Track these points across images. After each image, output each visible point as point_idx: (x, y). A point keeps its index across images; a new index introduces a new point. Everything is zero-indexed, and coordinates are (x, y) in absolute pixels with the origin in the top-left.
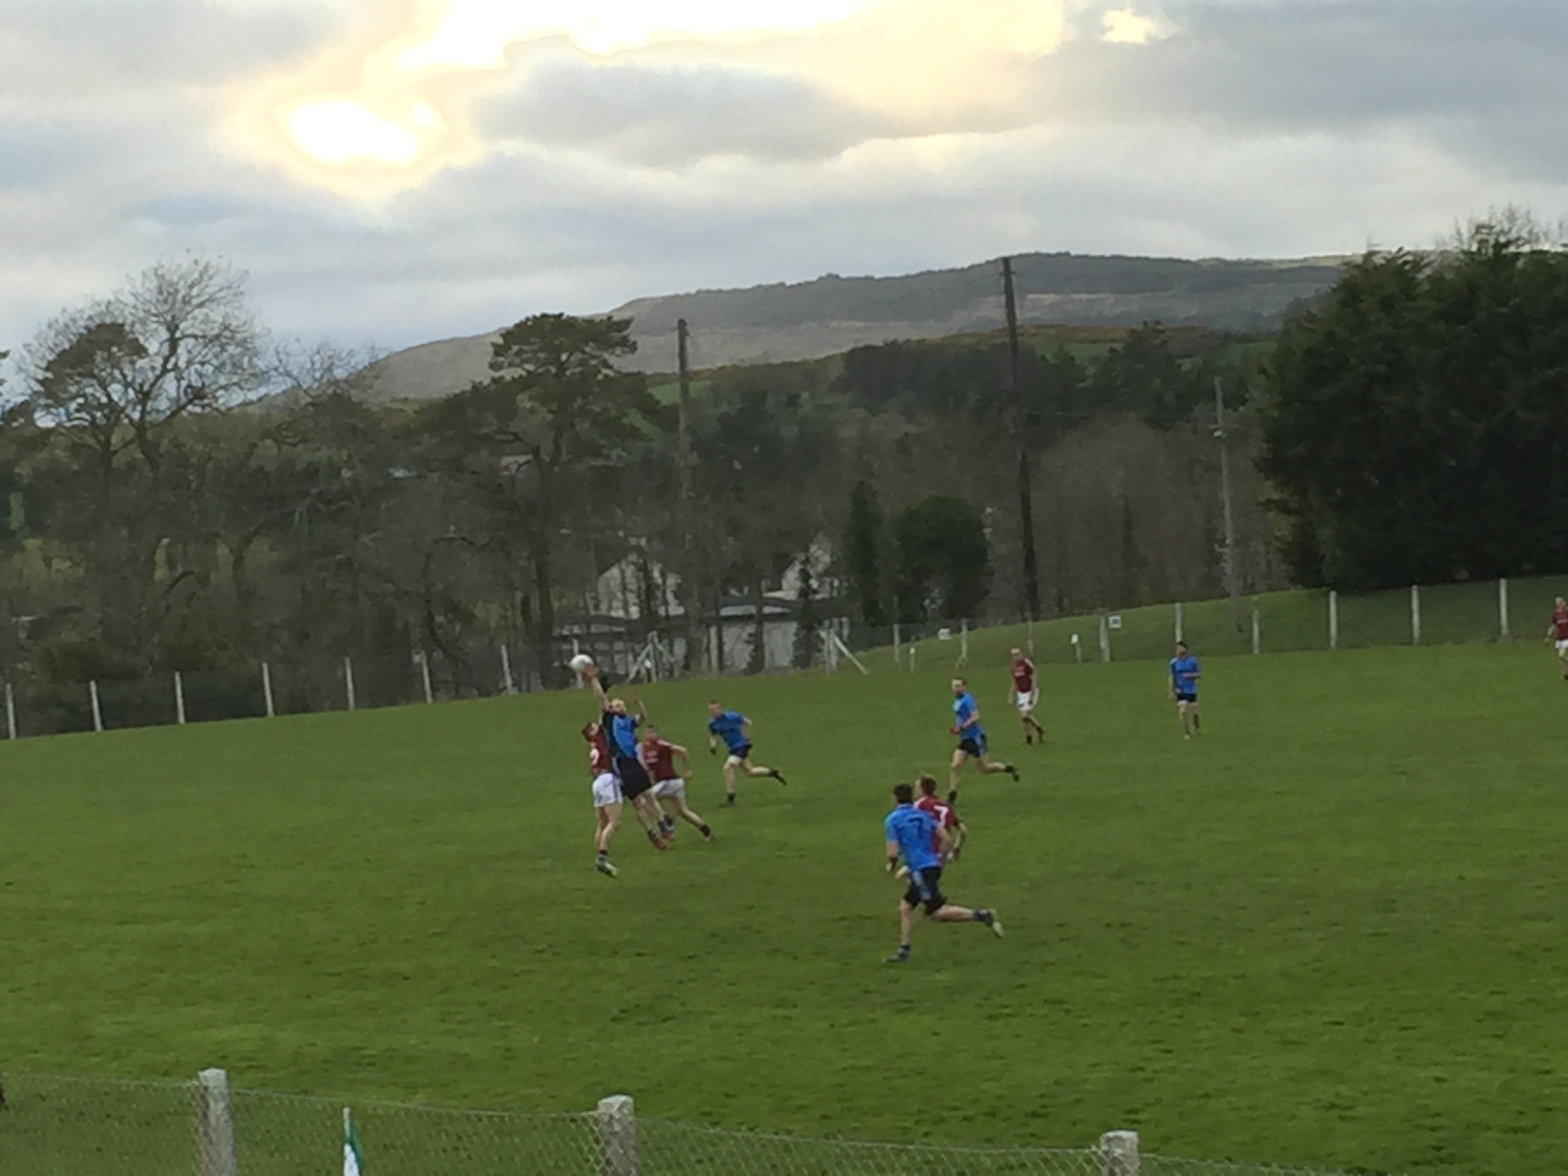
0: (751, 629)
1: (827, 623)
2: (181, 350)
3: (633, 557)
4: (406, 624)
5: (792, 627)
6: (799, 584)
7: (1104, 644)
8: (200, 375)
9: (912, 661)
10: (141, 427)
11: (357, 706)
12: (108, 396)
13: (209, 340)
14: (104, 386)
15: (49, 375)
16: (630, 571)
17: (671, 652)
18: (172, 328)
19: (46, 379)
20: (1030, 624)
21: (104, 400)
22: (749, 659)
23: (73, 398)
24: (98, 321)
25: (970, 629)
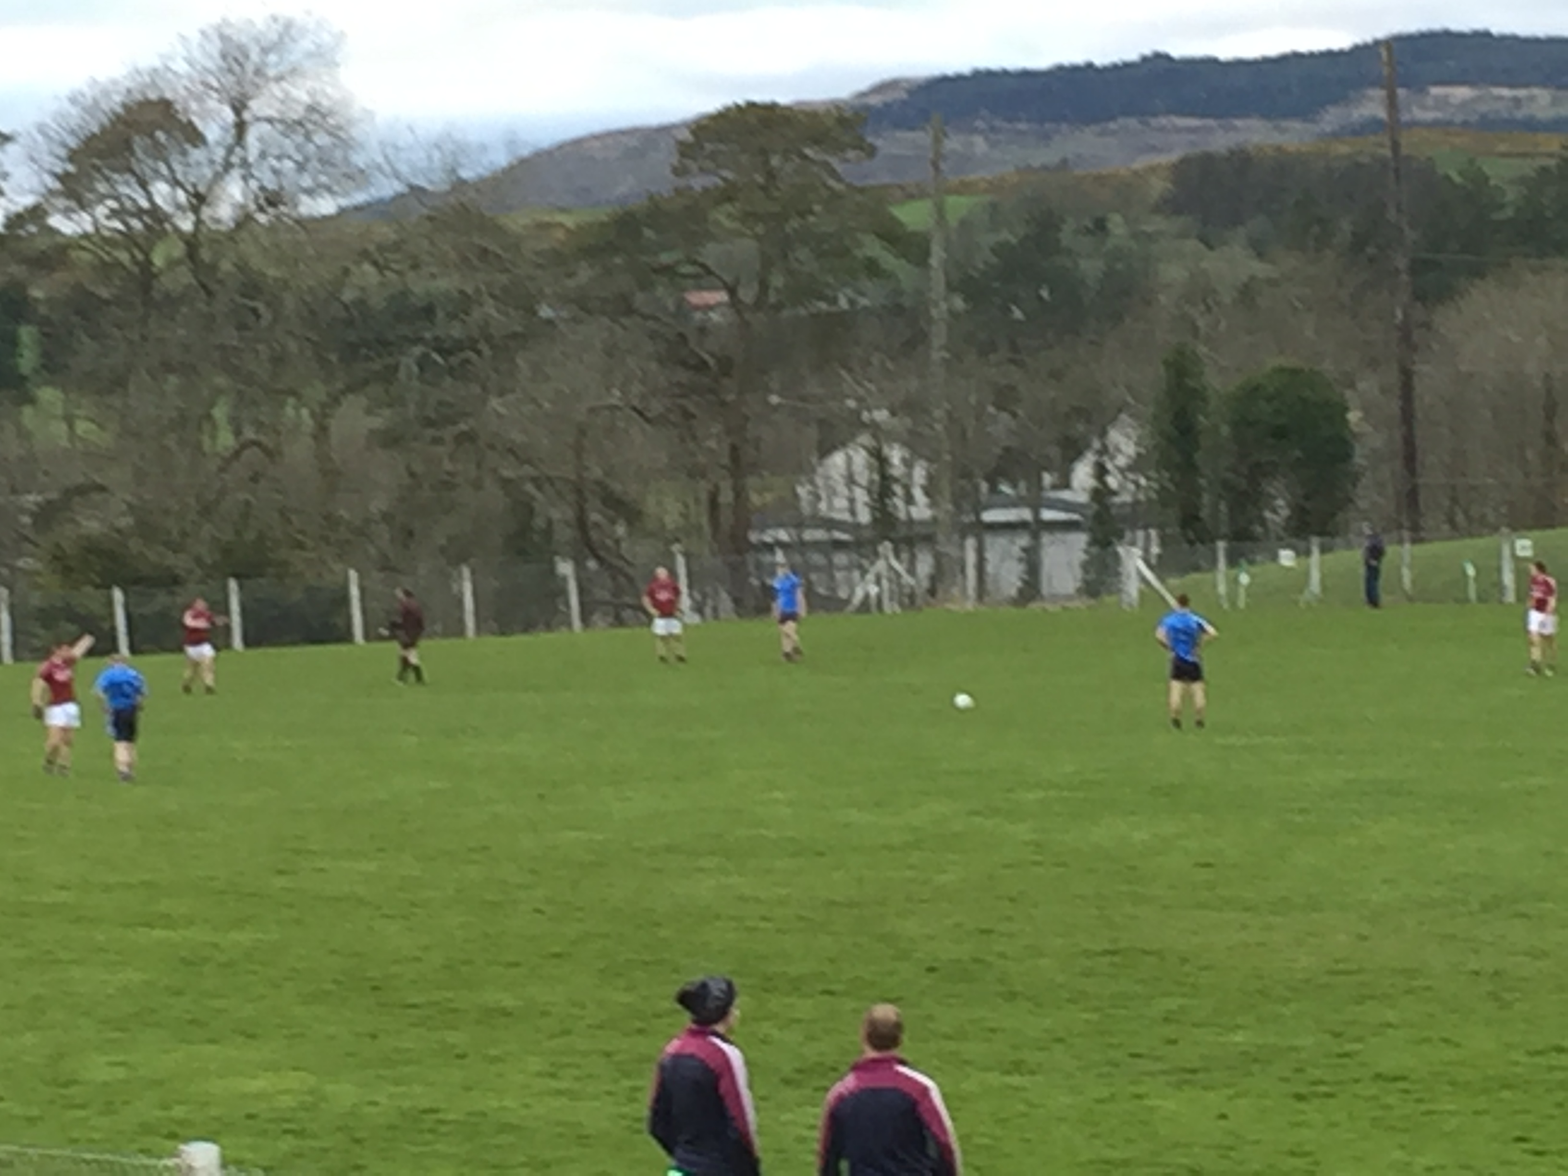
0: (1024, 540)
1: (1128, 535)
2: (251, 137)
3: (865, 439)
4: (550, 522)
5: (1080, 539)
6: (1091, 483)
7: (1508, 578)
8: (276, 172)
9: (1242, 593)
10: (192, 243)
11: (479, 630)
12: (150, 197)
13: (290, 126)
14: (143, 185)
15: (71, 168)
16: (860, 458)
17: (912, 571)
18: (239, 107)
19: (67, 174)
20: (1407, 546)
21: (145, 204)
22: (1019, 584)
23: (102, 198)
24: (139, 97)
25: (1324, 550)
